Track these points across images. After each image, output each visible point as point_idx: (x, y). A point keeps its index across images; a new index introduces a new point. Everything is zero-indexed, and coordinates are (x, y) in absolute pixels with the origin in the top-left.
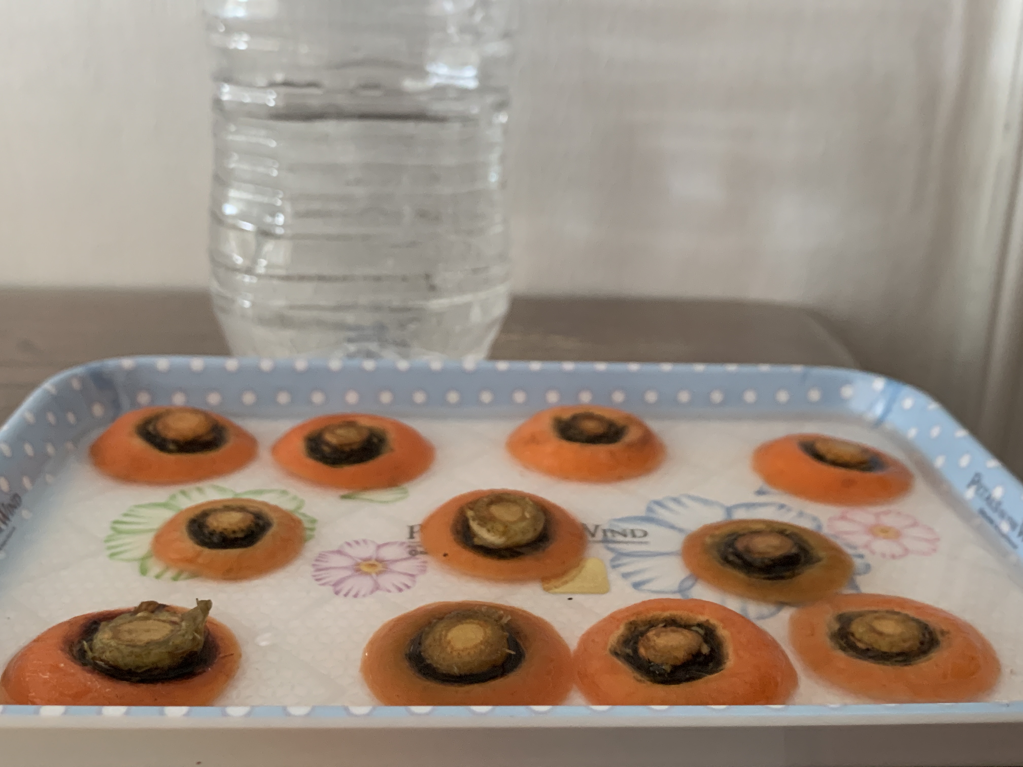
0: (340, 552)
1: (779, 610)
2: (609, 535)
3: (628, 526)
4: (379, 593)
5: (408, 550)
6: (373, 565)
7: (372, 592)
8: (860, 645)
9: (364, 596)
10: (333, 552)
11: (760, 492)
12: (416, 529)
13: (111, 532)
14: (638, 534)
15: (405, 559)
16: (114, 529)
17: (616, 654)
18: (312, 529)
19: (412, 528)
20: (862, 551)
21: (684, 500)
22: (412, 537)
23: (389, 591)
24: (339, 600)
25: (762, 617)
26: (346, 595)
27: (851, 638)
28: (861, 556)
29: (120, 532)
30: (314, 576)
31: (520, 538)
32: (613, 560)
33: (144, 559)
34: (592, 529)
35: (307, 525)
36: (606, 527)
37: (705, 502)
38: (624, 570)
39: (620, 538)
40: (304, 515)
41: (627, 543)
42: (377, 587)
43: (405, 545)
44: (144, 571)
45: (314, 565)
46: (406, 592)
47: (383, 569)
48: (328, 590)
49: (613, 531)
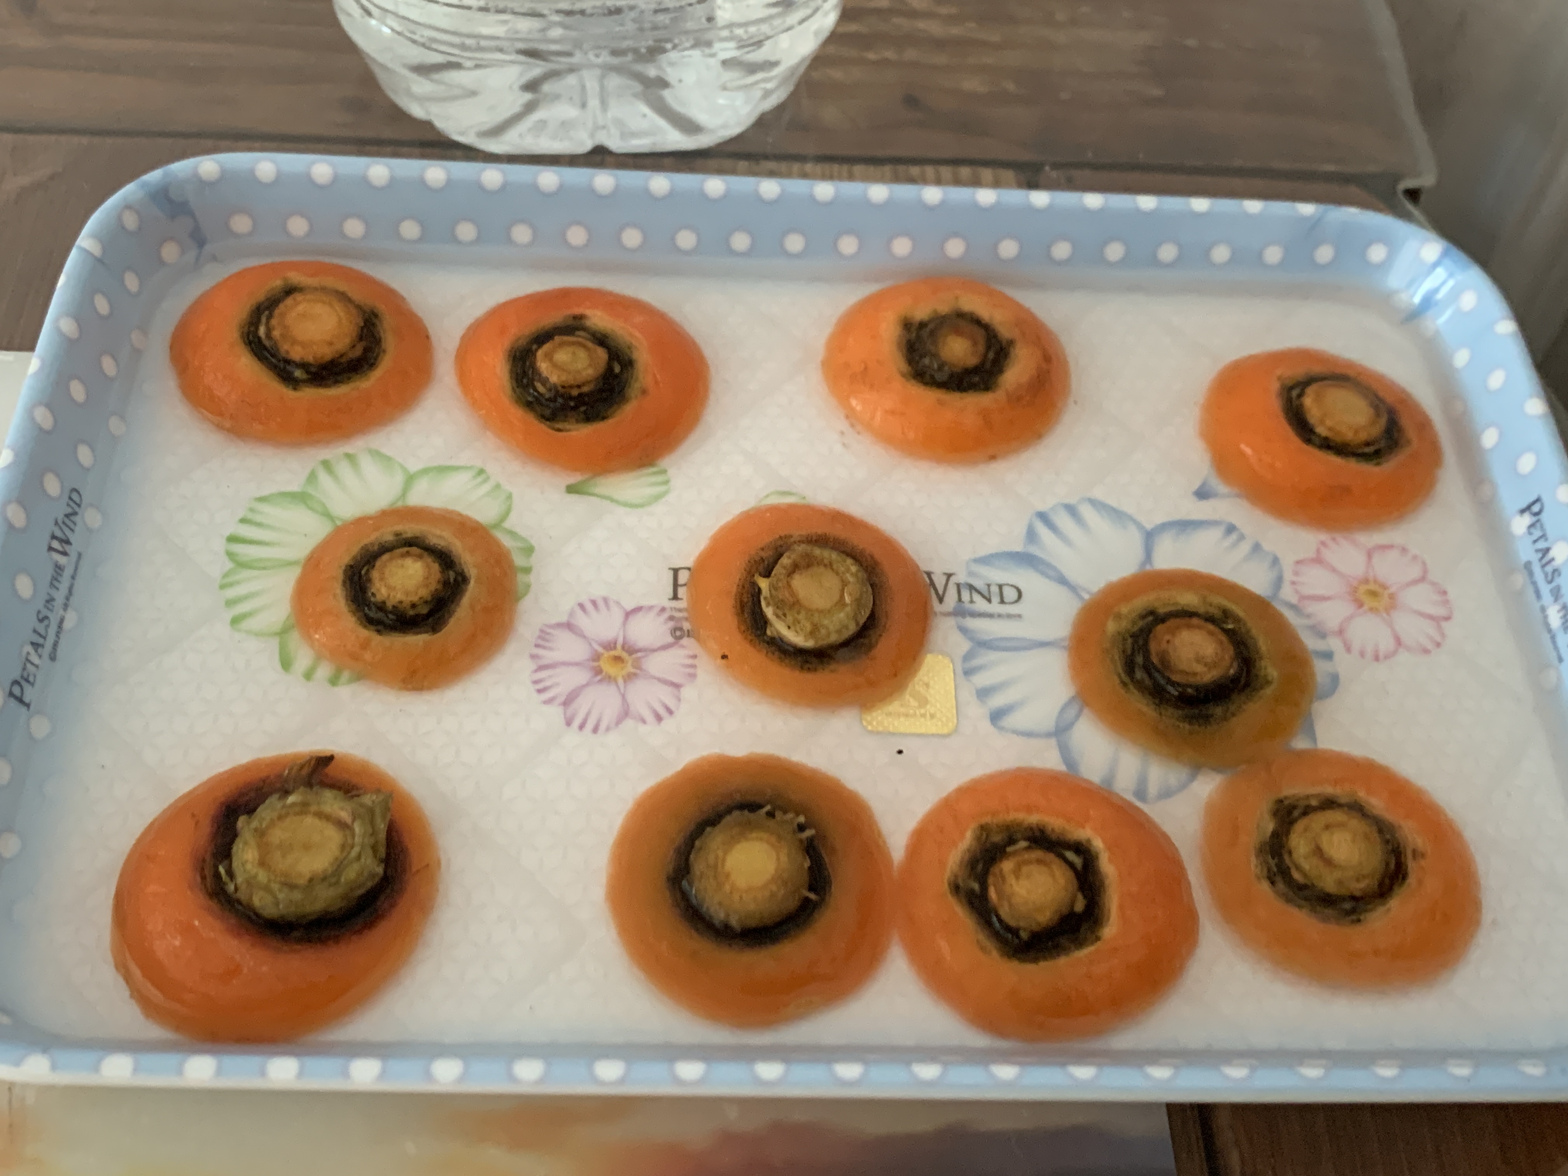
0: (569, 626)
1: (1193, 777)
2: (966, 595)
3: (996, 575)
4: (629, 723)
5: (671, 624)
6: (618, 659)
7: (619, 722)
8: (1296, 875)
9: (608, 729)
10: (559, 625)
11: (1202, 494)
12: (683, 577)
13: (230, 565)
14: (1010, 594)
15: (665, 647)
16: (230, 555)
17: (956, 888)
18: (527, 570)
19: (676, 571)
20: (1334, 644)
21: (1087, 512)
22: (675, 597)
23: (644, 721)
24: (572, 737)
25: (1166, 794)
26: (582, 727)
27: (1286, 857)
28: (1328, 656)
29: (242, 564)
30: (536, 682)
31: (834, 638)
32: (967, 657)
33: (283, 633)
34: (940, 582)
35: (519, 560)
36: (961, 577)
37: (1117, 515)
38: (982, 680)
39: (980, 604)
40: (512, 534)
41: (990, 616)
42: (625, 713)
43: (666, 615)
44: (286, 664)
45: (533, 657)
46: (669, 723)
47: (633, 670)
48: (555, 713)
49: (971, 588)
